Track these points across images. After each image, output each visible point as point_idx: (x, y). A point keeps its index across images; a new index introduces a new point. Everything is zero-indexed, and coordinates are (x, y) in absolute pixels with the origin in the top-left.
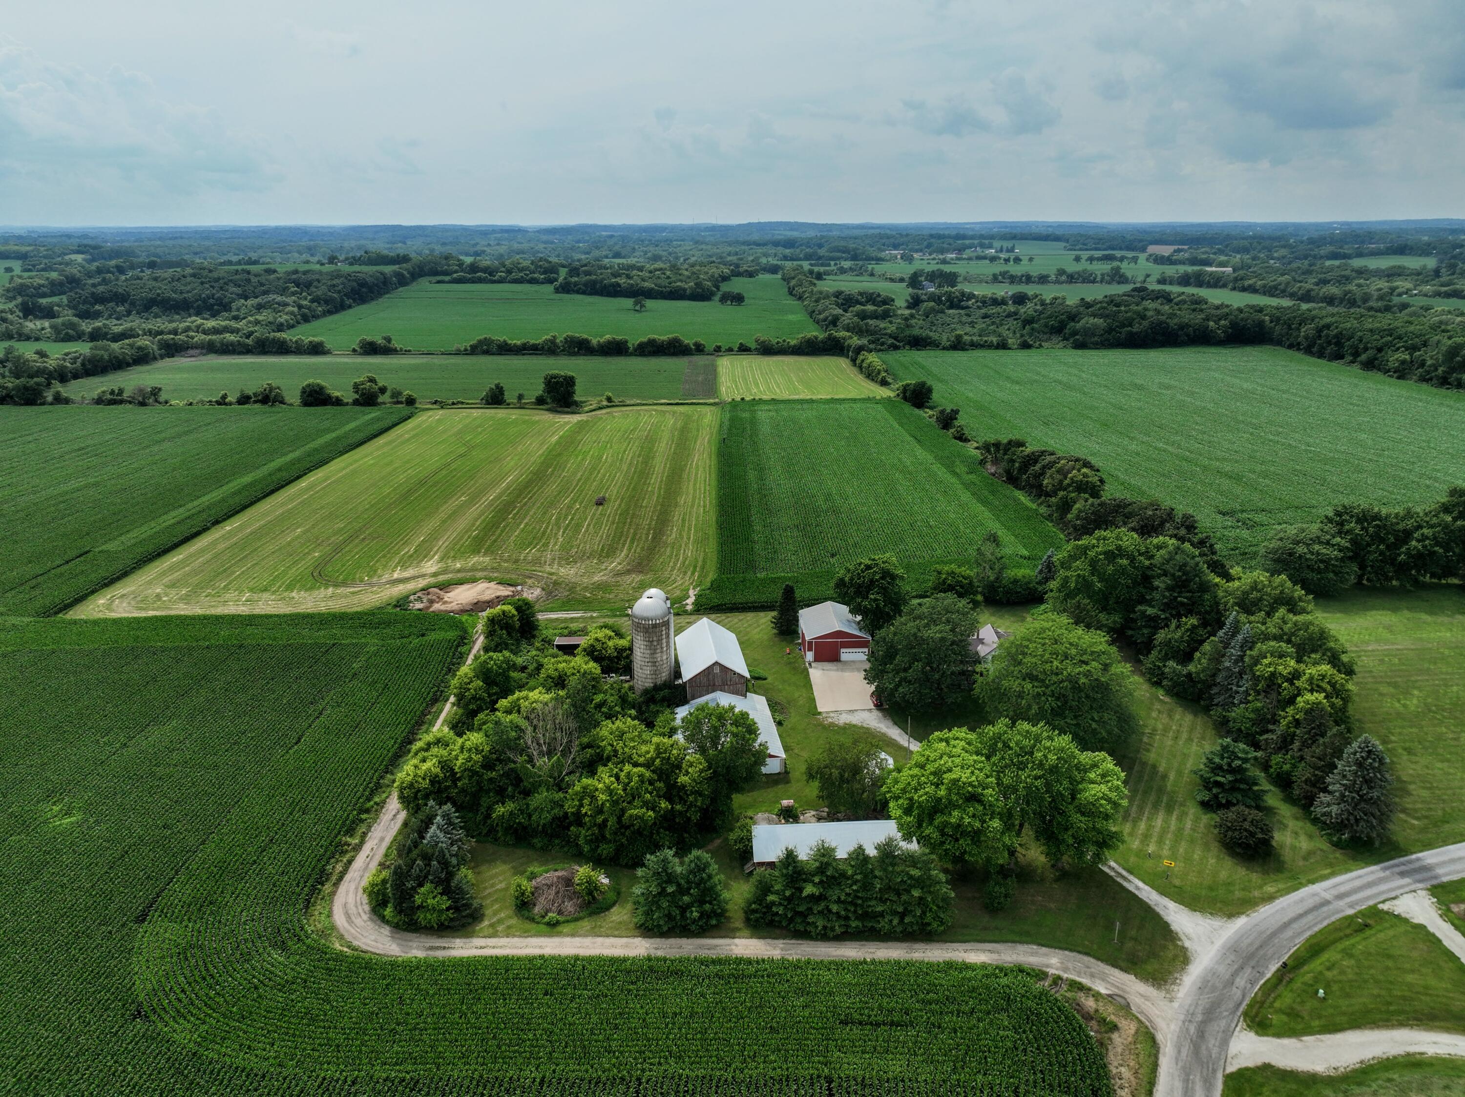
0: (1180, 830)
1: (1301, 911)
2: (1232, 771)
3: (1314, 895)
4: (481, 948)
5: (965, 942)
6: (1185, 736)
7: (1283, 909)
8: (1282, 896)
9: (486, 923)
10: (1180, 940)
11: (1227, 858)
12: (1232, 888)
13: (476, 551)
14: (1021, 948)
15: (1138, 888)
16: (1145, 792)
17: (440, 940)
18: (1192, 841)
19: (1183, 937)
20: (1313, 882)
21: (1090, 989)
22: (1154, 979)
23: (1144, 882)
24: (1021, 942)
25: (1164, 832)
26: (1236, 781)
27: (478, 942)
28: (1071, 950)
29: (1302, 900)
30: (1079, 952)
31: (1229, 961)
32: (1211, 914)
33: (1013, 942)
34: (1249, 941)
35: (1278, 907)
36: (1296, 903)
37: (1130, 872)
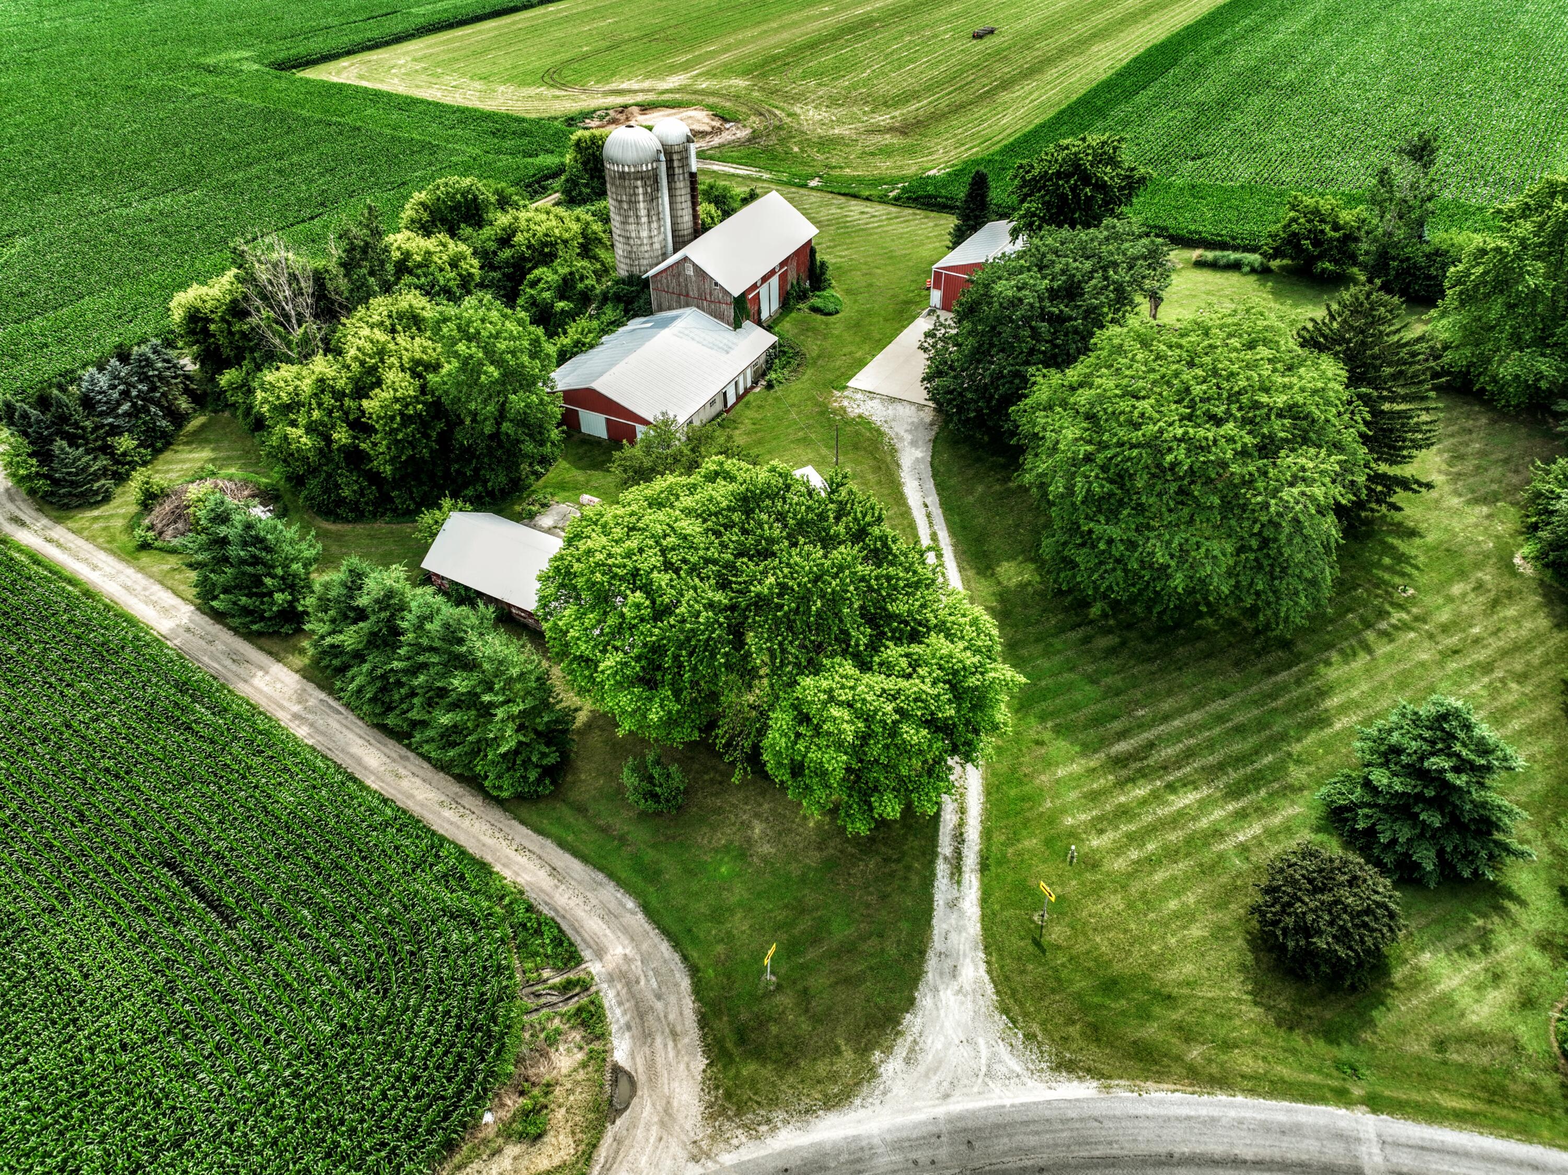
0: (1217, 834)
1: (1248, 1153)
2: (1417, 772)
3: (1339, 1136)
4: (50, 541)
5: (540, 832)
6: (1481, 655)
7: (1213, 1121)
8: (1252, 1092)
9: (96, 513)
10: (888, 1051)
11: (1240, 942)
12: (1157, 1010)
13: (746, 73)
14: (610, 894)
15: (953, 905)
16: (1240, 730)
17: (34, 514)
18: (1207, 870)
19: (901, 1049)
20: (1375, 1104)
21: (602, 1037)
22: (728, 1096)
23: (985, 900)
24: (620, 883)
25: (1175, 821)
26: (1419, 797)
27: (59, 532)
28: (676, 945)
29: (1293, 1130)
30: (685, 958)
31: (922, 1155)
32: (1029, 1037)
33: (611, 876)
34: (1032, 1141)
35: (1203, 1112)
36: (1266, 1128)
37: (984, 866)
